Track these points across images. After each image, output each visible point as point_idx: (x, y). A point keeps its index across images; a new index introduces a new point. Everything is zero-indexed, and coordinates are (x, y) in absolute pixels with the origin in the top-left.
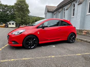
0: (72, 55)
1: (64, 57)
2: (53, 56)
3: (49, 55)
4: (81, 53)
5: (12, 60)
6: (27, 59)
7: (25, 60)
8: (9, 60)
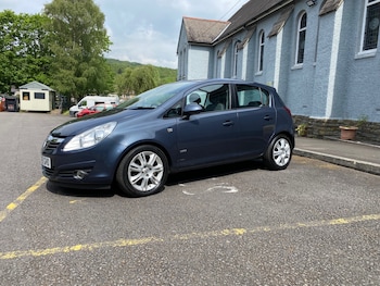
0: (314, 224)
1: (283, 231)
2: (240, 231)
3: (223, 227)
4: (348, 216)
5: (78, 247)
6: (136, 242)
7: (129, 248)
8: (66, 250)
